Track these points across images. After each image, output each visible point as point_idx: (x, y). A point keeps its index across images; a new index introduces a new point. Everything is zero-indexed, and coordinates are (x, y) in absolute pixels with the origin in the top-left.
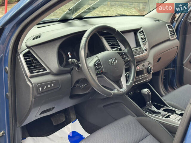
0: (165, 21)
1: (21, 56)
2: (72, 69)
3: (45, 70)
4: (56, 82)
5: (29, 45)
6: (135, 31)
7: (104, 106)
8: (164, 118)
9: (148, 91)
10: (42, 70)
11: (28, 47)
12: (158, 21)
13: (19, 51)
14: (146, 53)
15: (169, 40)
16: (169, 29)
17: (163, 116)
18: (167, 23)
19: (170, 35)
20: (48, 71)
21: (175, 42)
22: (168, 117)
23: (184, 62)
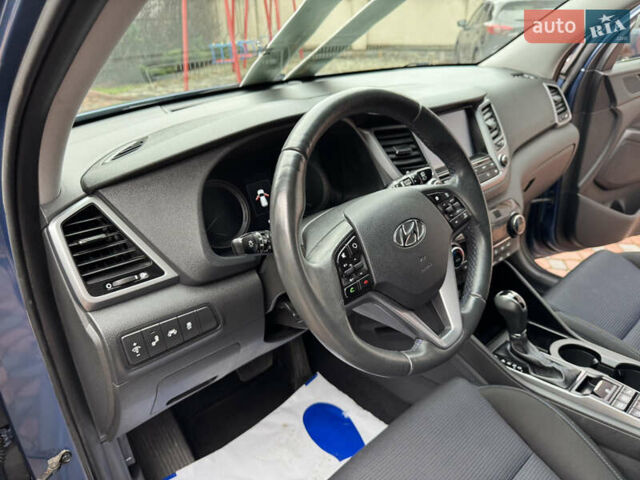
0: (540, 75)
1: (54, 231)
3: (155, 271)
4: (201, 314)
6: (469, 107)
8: (573, 393)
9: (515, 298)
10: (143, 275)
11: (88, 192)
12: (521, 74)
13: (45, 214)
14: (502, 173)
15: (554, 127)
16: (553, 98)
18: (545, 80)
19: (556, 112)
20: (169, 274)
21: (572, 133)
23: (580, 184)
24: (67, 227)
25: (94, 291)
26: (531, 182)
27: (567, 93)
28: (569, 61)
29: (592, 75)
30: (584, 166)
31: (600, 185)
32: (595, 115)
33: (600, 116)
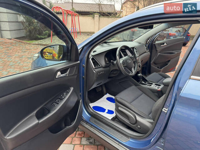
0: (143, 43)
1: (90, 59)
2: (110, 65)
3: (100, 66)
4: (104, 71)
5: (93, 55)
6: (133, 48)
7: (119, 83)
8: (149, 86)
11: (92, 56)
12: (140, 43)
13: (90, 57)
14: (138, 58)
15: (146, 52)
16: (145, 47)
17: (148, 85)
18: (144, 44)
19: (146, 50)
20: (101, 66)
21: (149, 53)
22: (151, 85)
23: (151, 63)
24: (92, 59)
25: (95, 67)
26: (142, 61)
27: (148, 47)
28: (148, 41)
29: (152, 44)
30: (152, 59)
31: (155, 63)
32: (153, 50)
33: (154, 51)
